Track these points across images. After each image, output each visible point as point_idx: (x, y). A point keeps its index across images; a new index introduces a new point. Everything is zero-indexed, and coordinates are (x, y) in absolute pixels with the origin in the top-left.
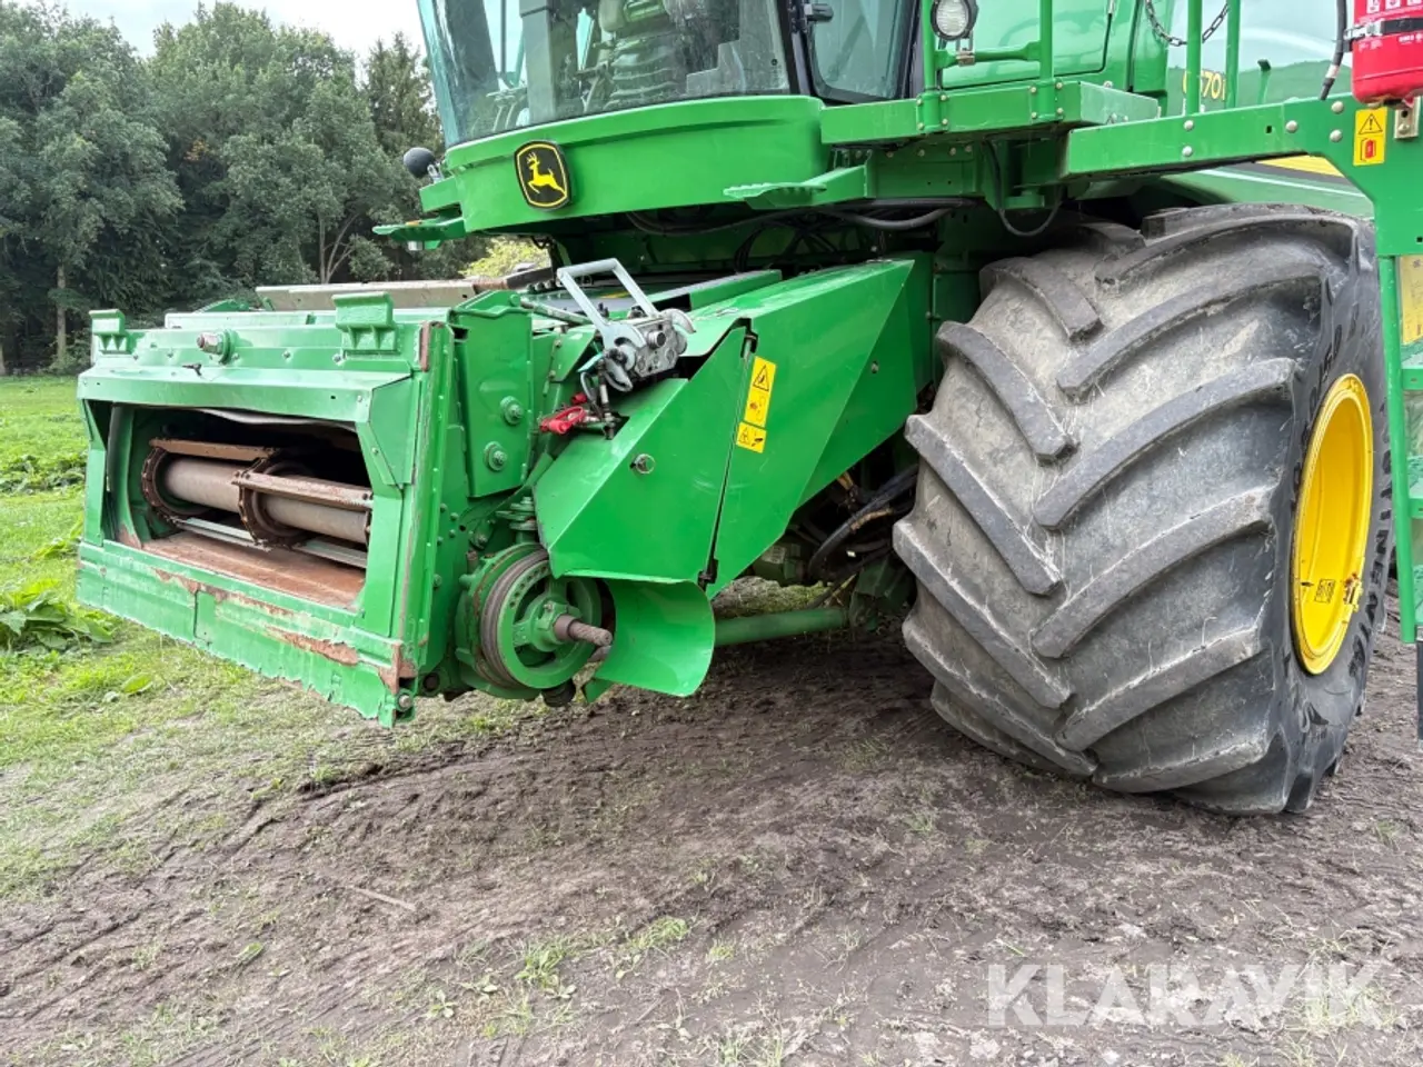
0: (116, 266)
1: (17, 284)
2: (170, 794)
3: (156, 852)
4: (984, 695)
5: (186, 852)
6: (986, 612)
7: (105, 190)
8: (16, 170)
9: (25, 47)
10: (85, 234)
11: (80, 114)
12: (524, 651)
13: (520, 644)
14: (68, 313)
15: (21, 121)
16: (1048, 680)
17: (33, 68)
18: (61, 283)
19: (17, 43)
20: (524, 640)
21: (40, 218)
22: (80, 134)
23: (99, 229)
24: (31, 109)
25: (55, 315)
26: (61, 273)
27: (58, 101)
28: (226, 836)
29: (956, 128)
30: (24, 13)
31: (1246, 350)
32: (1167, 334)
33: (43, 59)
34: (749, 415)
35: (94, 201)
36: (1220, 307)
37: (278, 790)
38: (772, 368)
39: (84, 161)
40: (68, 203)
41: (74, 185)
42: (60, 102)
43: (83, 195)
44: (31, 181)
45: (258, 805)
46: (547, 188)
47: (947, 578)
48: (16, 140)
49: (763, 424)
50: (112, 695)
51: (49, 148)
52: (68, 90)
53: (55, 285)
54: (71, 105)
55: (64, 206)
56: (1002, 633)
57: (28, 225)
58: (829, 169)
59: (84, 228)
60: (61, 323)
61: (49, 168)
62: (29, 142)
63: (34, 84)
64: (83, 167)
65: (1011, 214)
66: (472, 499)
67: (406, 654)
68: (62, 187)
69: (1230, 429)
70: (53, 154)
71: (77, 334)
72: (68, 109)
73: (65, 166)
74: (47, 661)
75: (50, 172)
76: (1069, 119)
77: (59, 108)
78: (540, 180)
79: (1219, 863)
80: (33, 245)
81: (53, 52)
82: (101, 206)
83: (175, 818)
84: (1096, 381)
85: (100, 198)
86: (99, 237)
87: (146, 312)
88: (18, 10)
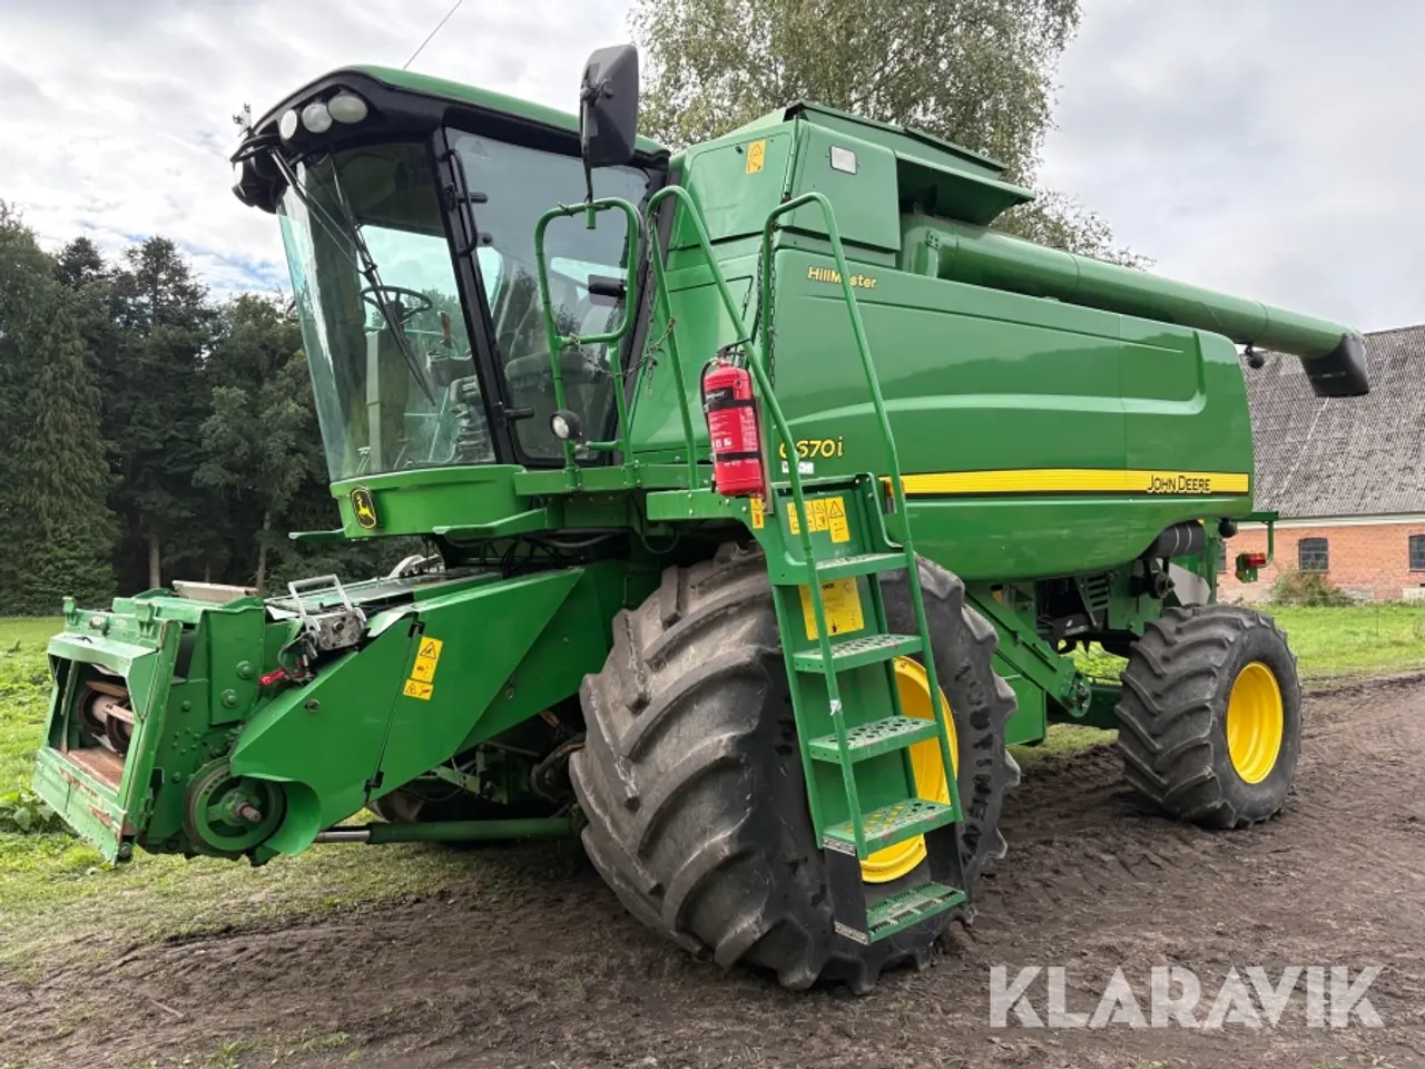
0: (314, 512)
1: (228, 526)
2: (81, 936)
3: (49, 972)
4: (623, 886)
5: (70, 973)
6: (607, 821)
7: (311, 446)
8: (240, 430)
9: (261, 330)
10: (289, 485)
11: (297, 384)
12: (216, 826)
13: (214, 819)
14: (269, 552)
15: (249, 390)
16: (641, 872)
17: (264, 347)
18: (267, 526)
19: (254, 327)
20: (218, 817)
21: (255, 470)
22: (294, 399)
23: (301, 479)
24: (259, 380)
25: (258, 553)
26: (267, 516)
27: (280, 373)
28: (99, 966)
29: (588, 488)
30: (262, 303)
31: (741, 640)
32: (704, 625)
33: (273, 339)
34: (416, 674)
35: (300, 455)
36: (735, 609)
37: (153, 939)
38: (438, 644)
39: (296, 423)
40: (278, 458)
41: (286, 442)
42: (283, 374)
43: (292, 451)
44: (250, 440)
45: (134, 948)
46: (366, 516)
47: (587, 794)
48: (242, 406)
49: (430, 680)
50: (93, 869)
51: (269, 412)
52: (289, 365)
53: (261, 526)
54: (291, 376)
55: (276, 461)
56: (614, 836)
57: (244, 476)
58: (530, 509)
59: (289, 479)
60: (262, 560)
61: (267, 429)
62: (253, 409)
63: (264, 361)
64: (295, 428)
65: (651, 540)
66: (211, 726)
67: (129, 820)
68: (274, 445)
69: (722, 692)
70: (271, 417)
71: (273, 570)
72: (289, 379)
73: (280, 427)
74: (59, 843)
75: (268, 432)
76: (645, 486)
77: (282, 379)
78: (364, 511)
79: (762, 1025)
80: (246, 493)
81: (281, 335)
82: (306, 461)
83: (76, 951)
84: (663, 655)
85: (305, 453)
86: (301, 486)
87: (334, 550)
88: (259, 301)
